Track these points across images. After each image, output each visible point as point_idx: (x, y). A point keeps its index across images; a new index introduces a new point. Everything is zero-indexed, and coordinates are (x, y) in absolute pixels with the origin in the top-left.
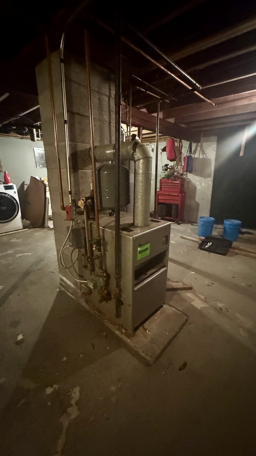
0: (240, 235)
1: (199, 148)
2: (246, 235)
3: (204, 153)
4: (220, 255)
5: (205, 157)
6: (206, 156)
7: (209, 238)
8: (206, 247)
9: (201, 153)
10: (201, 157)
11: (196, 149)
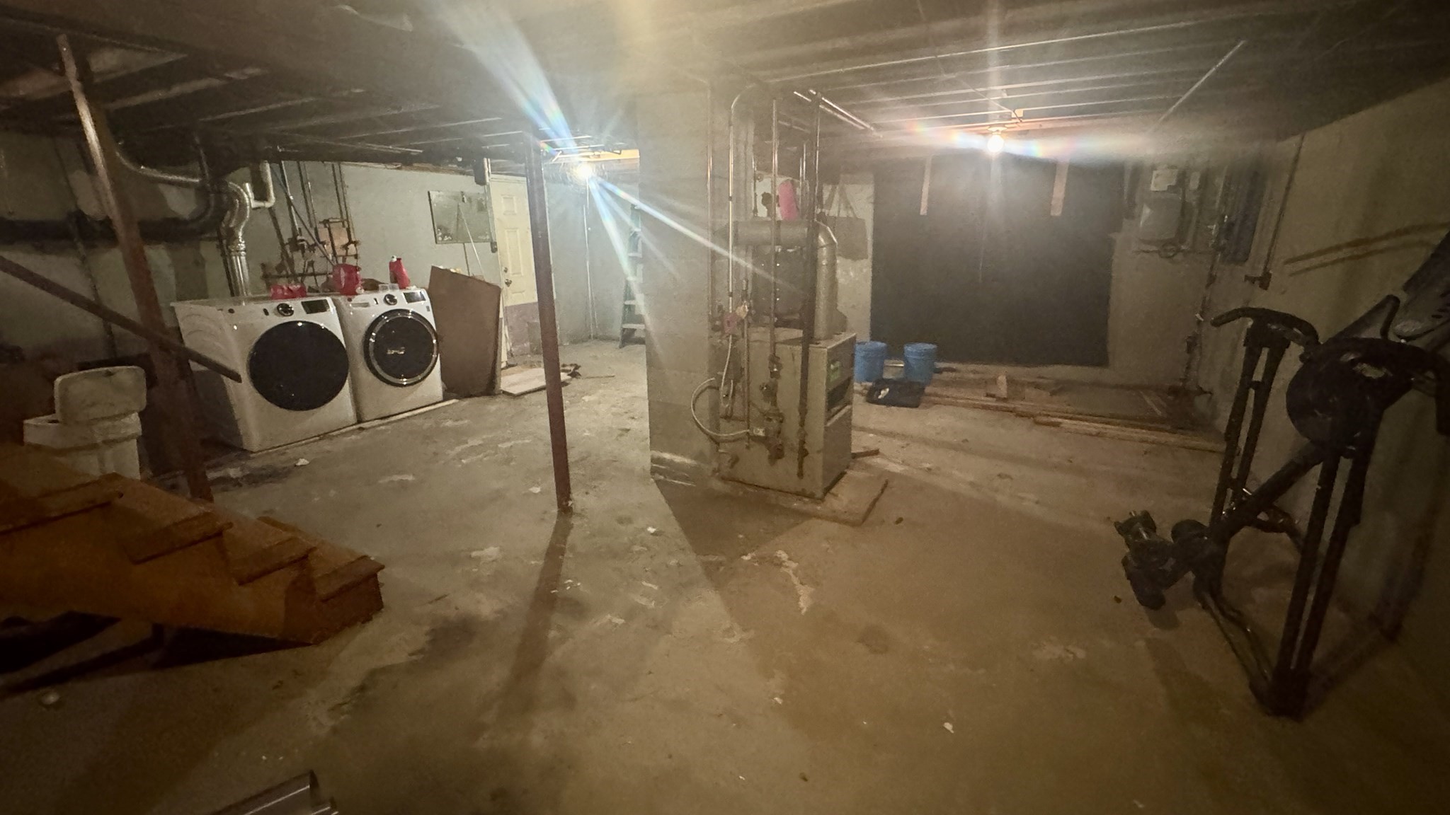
0: (936, 376)
1: (837, 196)
2: (945, 374)
3: (848, 207)
4: (908, 409)
5: (851, 216)
6: (854, 213)
7: (880, 383)
8: (880, 397)
9: (842, 206)
10: (843, 214)
11: (831, 197)
